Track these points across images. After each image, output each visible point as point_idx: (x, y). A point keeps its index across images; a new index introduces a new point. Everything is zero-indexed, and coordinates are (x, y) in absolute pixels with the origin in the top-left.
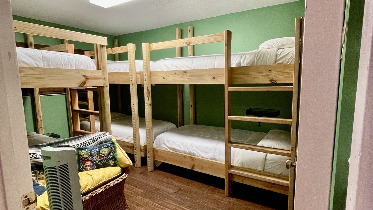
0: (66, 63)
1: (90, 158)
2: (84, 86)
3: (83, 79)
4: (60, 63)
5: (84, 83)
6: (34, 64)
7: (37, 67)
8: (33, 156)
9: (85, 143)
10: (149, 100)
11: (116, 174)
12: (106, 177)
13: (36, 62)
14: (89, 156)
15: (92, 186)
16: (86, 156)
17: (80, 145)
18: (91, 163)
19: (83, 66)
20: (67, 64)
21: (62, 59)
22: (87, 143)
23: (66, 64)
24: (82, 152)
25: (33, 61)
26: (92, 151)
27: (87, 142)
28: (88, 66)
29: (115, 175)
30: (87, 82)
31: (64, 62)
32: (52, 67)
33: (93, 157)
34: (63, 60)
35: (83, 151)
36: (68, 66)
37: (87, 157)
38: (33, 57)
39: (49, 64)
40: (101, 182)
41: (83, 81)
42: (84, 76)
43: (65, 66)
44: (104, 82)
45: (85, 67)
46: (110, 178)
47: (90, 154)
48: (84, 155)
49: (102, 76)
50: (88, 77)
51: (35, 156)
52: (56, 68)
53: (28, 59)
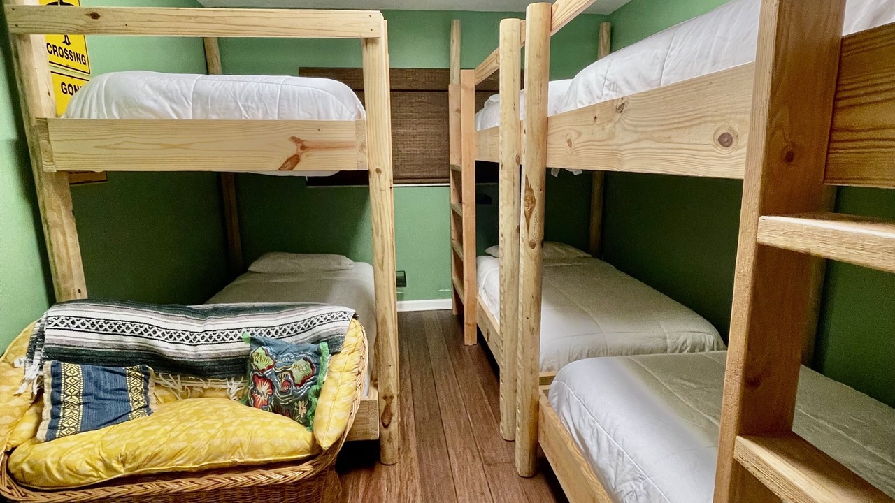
0: (250, 104)
1: (268, 373)
2: (295, 169)
3: (292, 149)
4: (232, 105)
5: (295, 160)
6: (168, 113)
7: (176, 118)
8: (148, 331)
9: (285, 326)
10: (528, 229)
11: (284, 451)
12: (246, 451)
13: (175, 106)
14: (270, 367)
15: (192, 462)
16: (262, 366)
17: (269, 329)
18: (269, 388)
19: (303, 110)
20: (254, 106)
21: (240, 95)
22: (288, 330)
23: (249, 107)
24: (257, 351)
25: (167, 105)
26: (280, 356)
27: (291, 325)
28: (321, 110)
29: (276, 455)
30: (303, 158)
31: (246, 100)
32: (214, 117)
33: (276, 374)
34: (242, 97)
35: (260, 350)
36: (256, 113)
37: (263, 370)
38: (169, 94)
39: (205, 111)
40: (221, 461)
41: (291, 155)
42: (295, 140)
43: (248, 114)
44: (359, 159)
45: (310, 114)
46: (256, 457)
47: (271, 363)
48: (259, 361)
49: (354, 139)
50: (306, 144)
51: (151, 331)
52: (222, 117)
53: (155, 101)
